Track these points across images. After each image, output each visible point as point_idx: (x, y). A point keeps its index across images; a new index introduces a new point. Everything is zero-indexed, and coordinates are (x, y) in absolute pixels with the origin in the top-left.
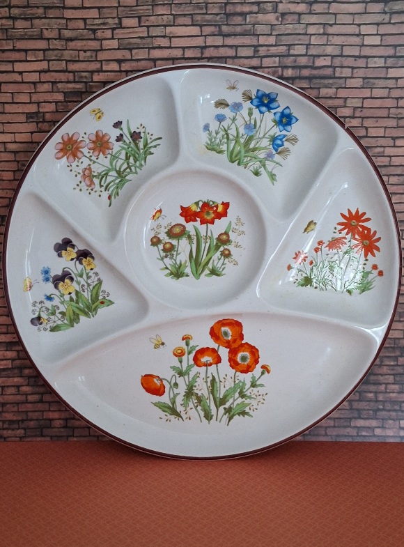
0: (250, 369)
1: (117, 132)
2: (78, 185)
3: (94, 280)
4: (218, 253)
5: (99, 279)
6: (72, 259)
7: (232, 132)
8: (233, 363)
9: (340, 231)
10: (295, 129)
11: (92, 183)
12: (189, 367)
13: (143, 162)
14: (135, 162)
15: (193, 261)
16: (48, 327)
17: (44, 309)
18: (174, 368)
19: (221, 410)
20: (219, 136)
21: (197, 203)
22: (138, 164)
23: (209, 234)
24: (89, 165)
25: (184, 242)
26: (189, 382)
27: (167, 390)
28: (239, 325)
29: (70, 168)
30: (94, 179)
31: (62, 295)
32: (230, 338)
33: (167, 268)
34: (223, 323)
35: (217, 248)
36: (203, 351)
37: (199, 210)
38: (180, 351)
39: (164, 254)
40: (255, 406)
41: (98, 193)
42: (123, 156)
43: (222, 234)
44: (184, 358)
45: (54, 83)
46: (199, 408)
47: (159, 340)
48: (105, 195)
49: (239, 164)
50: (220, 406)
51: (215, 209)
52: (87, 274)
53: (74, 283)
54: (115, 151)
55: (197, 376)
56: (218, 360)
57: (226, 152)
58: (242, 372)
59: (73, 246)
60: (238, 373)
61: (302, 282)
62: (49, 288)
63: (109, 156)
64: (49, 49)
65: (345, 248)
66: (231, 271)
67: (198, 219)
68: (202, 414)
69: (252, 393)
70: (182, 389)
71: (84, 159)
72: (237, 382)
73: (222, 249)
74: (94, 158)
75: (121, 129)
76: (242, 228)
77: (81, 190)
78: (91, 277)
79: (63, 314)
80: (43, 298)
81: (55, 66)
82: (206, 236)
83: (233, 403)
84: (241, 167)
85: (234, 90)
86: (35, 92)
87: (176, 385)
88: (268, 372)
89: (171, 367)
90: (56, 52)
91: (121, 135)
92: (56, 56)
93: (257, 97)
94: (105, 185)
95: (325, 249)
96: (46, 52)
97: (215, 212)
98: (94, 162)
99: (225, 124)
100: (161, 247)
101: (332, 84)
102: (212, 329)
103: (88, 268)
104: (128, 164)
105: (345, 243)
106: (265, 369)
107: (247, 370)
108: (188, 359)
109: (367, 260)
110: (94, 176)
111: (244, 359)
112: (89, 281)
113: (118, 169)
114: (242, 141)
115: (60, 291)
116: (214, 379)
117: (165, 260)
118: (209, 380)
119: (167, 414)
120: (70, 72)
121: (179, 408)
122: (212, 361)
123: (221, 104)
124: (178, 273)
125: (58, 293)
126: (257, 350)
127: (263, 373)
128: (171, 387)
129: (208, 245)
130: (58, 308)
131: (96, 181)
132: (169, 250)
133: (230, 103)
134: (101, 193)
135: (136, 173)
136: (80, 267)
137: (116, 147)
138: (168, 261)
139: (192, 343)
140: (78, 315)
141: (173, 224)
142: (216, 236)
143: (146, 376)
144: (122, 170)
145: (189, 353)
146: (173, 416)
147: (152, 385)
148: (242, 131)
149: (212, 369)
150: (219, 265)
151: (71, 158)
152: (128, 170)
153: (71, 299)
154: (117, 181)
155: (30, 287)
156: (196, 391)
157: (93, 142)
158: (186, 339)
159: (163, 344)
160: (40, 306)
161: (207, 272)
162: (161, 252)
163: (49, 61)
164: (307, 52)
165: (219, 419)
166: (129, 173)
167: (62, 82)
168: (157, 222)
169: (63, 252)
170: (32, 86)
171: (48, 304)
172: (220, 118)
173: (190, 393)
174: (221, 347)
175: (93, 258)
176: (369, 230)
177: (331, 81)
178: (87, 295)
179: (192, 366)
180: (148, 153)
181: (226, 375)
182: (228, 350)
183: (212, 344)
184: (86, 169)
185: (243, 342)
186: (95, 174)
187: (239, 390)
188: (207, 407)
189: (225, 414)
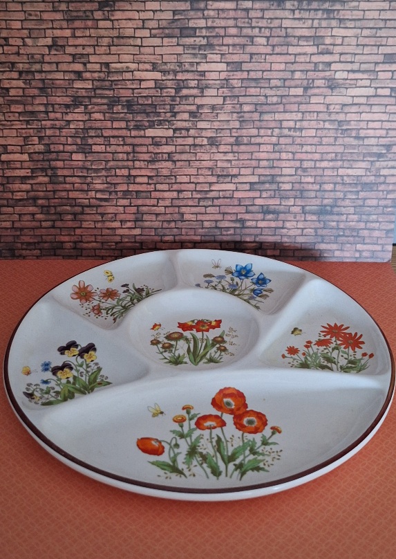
0: (259, 430)
1: (124, 289)
2: (87, 313)
3: (93, 368)
4: (215, 349)
5: (98, 368)
6: (74, 356)
8: (239, 426)
9: (324, 336)
11: (100, 312)
12: (191, 431)
15: (191, 355)
16: (40, 402)
18: (174, 432)
19: (231, 466)
21: (193, 321)
23: (205, 338)
24: (99, 304)
25: (181, 343)
26: (192, 443)
27: (166, 450)
28: (241, 396)
29: (81, 306)
31: (59, 380)
32: (233, 407)
33: (166, 358)
35: (213, 345)
36: (205, 418)
37: (194, 324)
38: (180, 418)
39: (163, 350)
40: (270, 462)
41: (104, 317)
42: (128, 299)
43: (216, 337)
44: (186, 424)
46: (205, 465)
47: (158, 409)
48: (111, 318)
50: (229, 462)
51: (209, 323)
52: (87, 365)
53: (73, 371)
54: (121, 297)
55: (200, 437)
56: (223, 424)
58: (250, 433)
59: (77, 346)
60: (245, 434)
61: (299, 366)
62: (47, 375)
63: (116, 300)
65: (332, 345)
66: (228, 359)
67: (195, 329)
68: (209, 470)
69: (265, 450)
70: (184, 446)
71: (94, 301)
72: (246, 441)
73: (218, 345)
74: (103, 301)
75: (128, 288)
76: (234, 334)
77: (89, 316)
78: (90, 366)
79: (58, 393)
80: (39, 382)
82: (202, 339)
83: (244, 460)
87: (177, 445)
88: (280, 432)
89: (171, 431)
91: (128, 290)
94: (111, 313)
97: (209, 325)
98: (103, 303)
100: (160, 346)
102: (213, 400)
103: (89, 360)
104: (132, 302)
105: (332, 343)
106: (275, 430)
107: (256, 431)
108: (189, 425)
109: (355, 352)
111: (250, 422)
112: (89, 369)
113: (123, 305)
114: (228, 291)
115: (57, 377)
116: (219, 440)
117: (164, 354)
118: (214, 441)
119: (166, 472)
121: (181, 466)
122: (215, 425)
124: (176, 362)
125: (55, 379)
126: (264, 416)
127: (273, 433)
128: (171, 447)
129: (204, 344)
130: (53, 389)
131: (103, 311)
132: (168, 348)
134: (107, 317)
136: (80, 360)
137: (123, 295)
138: (167, 355)
139: (192, 412)
140: (73, 393)
141: (171, 332)
142: (211, 338)
143: (142, 439)
144: (127, 305)
145: (190, 419)
146: (176, 474)
147: (149, 447)
149: (217, 431)
150: (216, 356)
151: (84, 301)
153: (68, 382)
154: (122, 311)
155: (28, 373)
156: (200, 451)
157: (104, 293)
158: (187, 409)
159: (162, 413)
160: (34, 388)
161: (204, 360)
162: (161, 349)
165: (229, 474)
168: (157, 331)
169: (66, 351)
171: (44, 387)
173: (193, 451)
174: (224, 414)
175: (95, 350)
176: (350, 334)
178: (85, 379)
179: (194, 430)
181: (233, 436)
182: (233, 416)
183: (214, 412)
184: (95, 306)
185: (248, 409)
186: (103, 308)
187: (249, 448)
188: (213, 464)
189: (236, 470)
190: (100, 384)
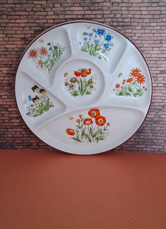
1: (49, 47)
2: (37, 67)
3: (46, 99)
4: (89, 87)
5: (48, 98)
6: (38, 92)
7: (90, 44)
8: (97, 123)
9: (131, 76)
10: (112, 41)
11: (42, 65)
12: (82, 125)
13: (59, 57)
14: (57, 57)
15: (80, 90)
16: (33, 115)
17: (30, 109)
18: (77, 126)
19: (94, 138)
20: (86, 45)
21: (80, 70)
22: (58, 57)
23: (85, 80)
24: (41, 59)
25: (76, 83)
26: (83, 130)
27: (75, 133)
28: (98, 110)
29: (34, 61)
30: (43, 64)
31: (36, 105)
32: (95, 115)
33: (71, 93)
34: (92, 110)
35: (88, 85)
36: (86, 120)
37: (81, 72)
38: (78, 120)
39: (70, 88)
40: (106, 136)
41: (45, 69)
42: (52, 55)
43: (89, 80)
44: (80, 122)
45: (30, 27)
46: (87, 138)
48: (47, 69)
49: (93, 55)
51: (86, 71)
52: (44, 97)
53: (40, 100)
54: (49, 54)
55: (85, 128)
56: (92, 122)
57: (88, 51)
58: (100, 126)
59: (38, 88)
60: (99, 126)
61: (119, 94)
62: (31, 102)
63: (47, 56)
64: (29, 15)
65: (133, 82)
66: (94, 92)
67: (81, 75)
68: (88, 140)
69: (104, 132)
70: (80, 133)
71: (38, 57)
72: (99, 129)
73: (90, 85)
74: (42, 57)
75: (51, 46)
76: (96, 77)
77: (38, 68)
78: (45, 98)
79: (37, 111)
80: (30, 106)
81: (31, 21)
82: (84, 81)
83: (98, 136)
84: (94, 56)
85: (90, 29)
86: (24, 30)
87: (78, 131)
88: (109, 125)
90: (31, 16)
91: (51, 48)
92: (31, 17)
93: (98, 31)
94: (47, 66)
95: (126, 83)
96: (27, 16)
97: (86, 72)
98: (42, 58)
99: (87, 41)
100: (69, 86)
101: (130, 28)
102: (89, 112)
103: (44, 95)
104: (54, 58)
105: (133, 80)
106: (108, 124)
107: (102, 125)
108: (82, 123)
109: (141, 85)
110: (43, 63)
111: (101, 121)
112: (45, 99)
113: (51, 60)
114: (94, 47)
115: (35, 103)
116: (91, 129)
117: (70, 90)
118: (89, 129)
119: (76, 141)
120: (36, 23)
121: (80, 139)
122: (90, 123)
123: (85, 34)
124: (75, 94)
125: (35, 104)
126: (105, 118)
127: (107, 126)
128: (76, 132)
129: (85, 84)
130: (35, 109)
131: (44, 65)
132: (72, 87)
133: (88, 33)
134: (46, 69)
135: (57, 61)
136: (41, 95)
137: (50, 52)
138: (71, 91)
139: (82, 117)
140: (42, 111)
141: (72, 78)
142: (87, 81)
143: (68, 129)
144: (52, 60)
145: (82, 121)
146: (78, 142)
147: (70, 132)
148: (93, 43)
149: (90, 125)
150: (90, 90)
151: (34, 57)
152: (54, 60)
153: (40, 106)
154: (51, 64)
155: (25, 103)
156: (85, 133)
157: (41, 51)
158: (80, 116)
159: (72, 118)
160: (29, 109)
161: (85, 93)
162: (69, 88)
163: (28, 19)
164: (121, 17)
165: (94, 141)
166: (55, 61)
167: (33, 27)
168: (66, 77)
169: (35, 90)
170: (23, 28)
171: (32, 108)
172: (85, 39)
173: (83, 134)
174: (92, 118)
175: (45, 91)
176: (141, 75)
177: (130, 27)
178: (45, 104)
179: (83, 125)
180: (61, 53)
181: (95, 127)
182: (95, 119)
183: (89, 117)
184: (39, 61)
185: (100, 116)
186: (43, 62)
187: (100, 132)
188: (89, 138)
189: (96, 140)
190: (50, 106)
